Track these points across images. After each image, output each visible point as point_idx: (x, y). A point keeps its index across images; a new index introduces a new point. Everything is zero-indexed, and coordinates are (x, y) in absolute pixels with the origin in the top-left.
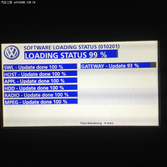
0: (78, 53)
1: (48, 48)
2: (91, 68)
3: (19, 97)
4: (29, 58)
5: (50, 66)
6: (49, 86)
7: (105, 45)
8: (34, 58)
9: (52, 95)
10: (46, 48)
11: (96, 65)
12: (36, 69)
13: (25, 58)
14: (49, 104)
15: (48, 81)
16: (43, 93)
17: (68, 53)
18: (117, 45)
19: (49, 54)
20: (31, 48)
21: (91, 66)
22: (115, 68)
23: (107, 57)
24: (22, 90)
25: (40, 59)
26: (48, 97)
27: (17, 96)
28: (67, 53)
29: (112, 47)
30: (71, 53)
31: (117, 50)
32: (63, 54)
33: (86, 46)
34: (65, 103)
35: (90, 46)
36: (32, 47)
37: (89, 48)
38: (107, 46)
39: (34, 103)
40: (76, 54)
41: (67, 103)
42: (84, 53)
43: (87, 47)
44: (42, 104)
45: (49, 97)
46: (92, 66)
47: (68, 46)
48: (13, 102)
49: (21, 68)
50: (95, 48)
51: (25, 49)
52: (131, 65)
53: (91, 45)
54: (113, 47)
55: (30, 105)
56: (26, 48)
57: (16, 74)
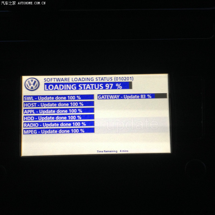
9: (70, 124)
10: (65, 80)
11: (112, 96)
14: (67, 133)
18: (131, 78)
19: (67, 85)
22: (130, 98)
24: (41, 120)
25: (59, 90)
27: (36, 126)
28: (84, 85)
30: (88, 85)
31: (131, 82)
32: (81, 86)
36: (52, 79)
38: (122, 78)
39: (52, 133)
40: (93, 85)
41: (84, 133)
42: (100, 85)
43: (104, 79)
44: (60, 133)
45: (67, 126)
46: (108, 97)
47: (86, 78)
48: (32, 132)
50: (111, 80)
52: (144, 96)
54: (128, 79)
55: (49, 134)
56: (46, 80)
57: (36, 104)
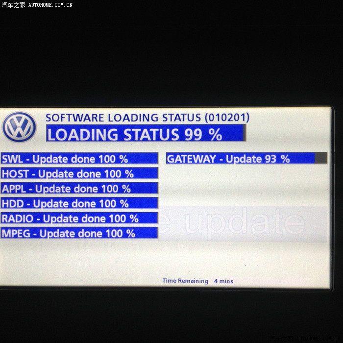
0: (161, 130)
1: (98, 118)
2: (189, 162)
3: (32, 222)
4: (57, 140)
5: (101, 157)
6: (97, 200)
7: (218, 115)
8: (66, 140)
9: (103, 219)
10: (93, 118)
11: (198, 156)
12: (69, 162)
13: (47, 140)
14: (97, 237)
15: (96, 189)
16: (83, 214)
17: (140, 130)
18: (243, 115)
19: (98, 131)
20: (62, 118)
21: (189, 159)
22: (240, 163)
23: (222, 140)
24: (40, 207)
25: (80, 141)
26: (94, 222)
27: (27, 221)
28: (137, 131)
29: (233, 119)
30: (145, 131)
31: (245, 125)
32: (128, 132)
33: (178, 115)
34: (131, 237)
35: (186, 117)
36: (63, 116)
37: (184, 120)
38: (224, 116)
39: (64, 236)
40: (157, 132)
41: (135, 238)
42: (173, 131)
43: (181, 117)
44: (82, 238)
45: (97, 222)
46: (191, 159)
47: (140, 115)
48: (19, 233)
49: (38, 161)
50: (197, 121)
51: (48, 119)
52: (273, 157)
53: (188, 115)
54: (237, 119)
55: (56, 239)
56: (50, 118)
57: (28, 172)
